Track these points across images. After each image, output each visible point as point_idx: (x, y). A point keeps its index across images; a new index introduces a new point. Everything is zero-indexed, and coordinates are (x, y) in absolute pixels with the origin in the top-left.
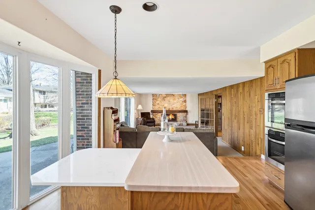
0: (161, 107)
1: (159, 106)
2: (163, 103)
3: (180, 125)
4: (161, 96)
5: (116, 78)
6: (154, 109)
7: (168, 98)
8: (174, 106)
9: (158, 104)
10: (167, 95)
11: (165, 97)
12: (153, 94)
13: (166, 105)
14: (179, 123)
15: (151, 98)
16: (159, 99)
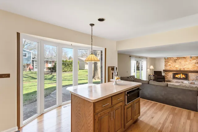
0: (172, 67)
1: (170, 67)
2: (174, 64)
3: (191, 83)
4: (172, 58)
5: (92, 54)
6: (166, 69)
7: (179, 60)
8: (185, 67)
9: (170, 65)
10: (178, 58)
11: (176, 60)
12: (165, 58)
13: (177, 66)
14: (191, 81)
15: (164, 61)
16: (171, 61)
